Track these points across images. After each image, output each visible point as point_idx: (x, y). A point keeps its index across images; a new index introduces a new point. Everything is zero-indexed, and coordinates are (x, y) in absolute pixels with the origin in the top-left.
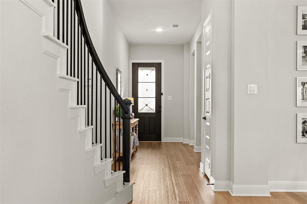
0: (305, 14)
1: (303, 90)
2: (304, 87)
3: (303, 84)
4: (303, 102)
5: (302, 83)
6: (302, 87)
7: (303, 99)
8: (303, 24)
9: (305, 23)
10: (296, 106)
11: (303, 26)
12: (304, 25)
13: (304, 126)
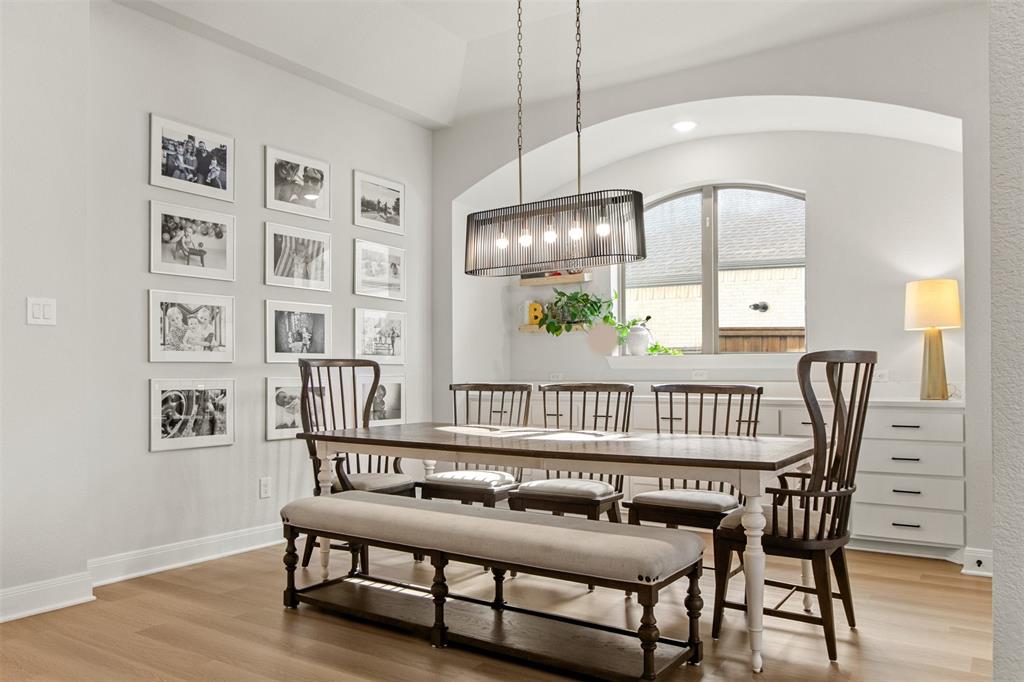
0: (169, 138)
1: (162, 320)
2: (165, 314)
3: (164, 307)
4: (164, 350)
5: (162, 304)
6: (160, 313)
7: (163, 344)
8: (165, 161)
9: (167, 160)
10: (149, 361)
11: (163, 165)
12: (167, 164)
13: (166, 409)
